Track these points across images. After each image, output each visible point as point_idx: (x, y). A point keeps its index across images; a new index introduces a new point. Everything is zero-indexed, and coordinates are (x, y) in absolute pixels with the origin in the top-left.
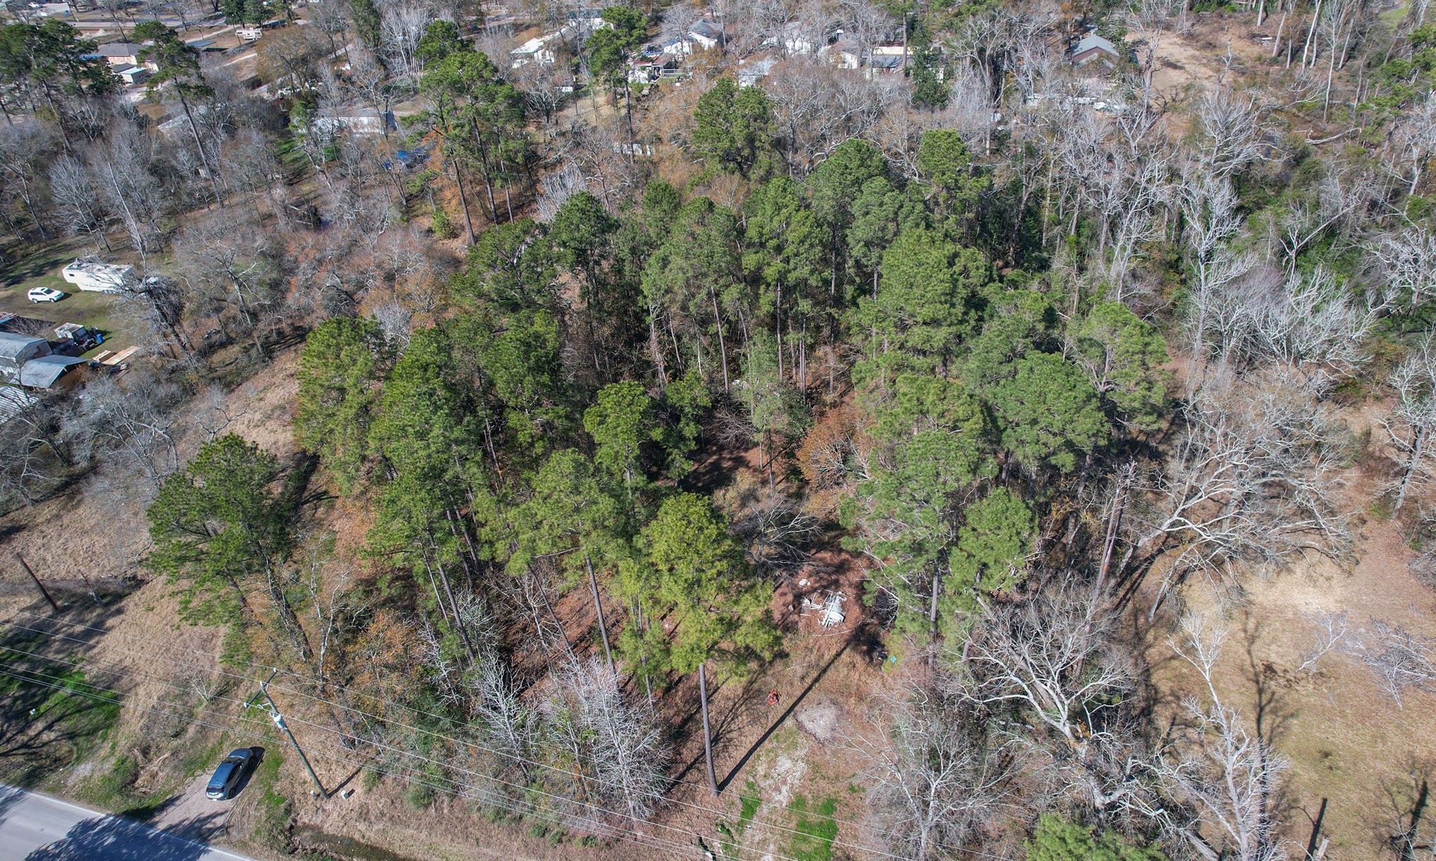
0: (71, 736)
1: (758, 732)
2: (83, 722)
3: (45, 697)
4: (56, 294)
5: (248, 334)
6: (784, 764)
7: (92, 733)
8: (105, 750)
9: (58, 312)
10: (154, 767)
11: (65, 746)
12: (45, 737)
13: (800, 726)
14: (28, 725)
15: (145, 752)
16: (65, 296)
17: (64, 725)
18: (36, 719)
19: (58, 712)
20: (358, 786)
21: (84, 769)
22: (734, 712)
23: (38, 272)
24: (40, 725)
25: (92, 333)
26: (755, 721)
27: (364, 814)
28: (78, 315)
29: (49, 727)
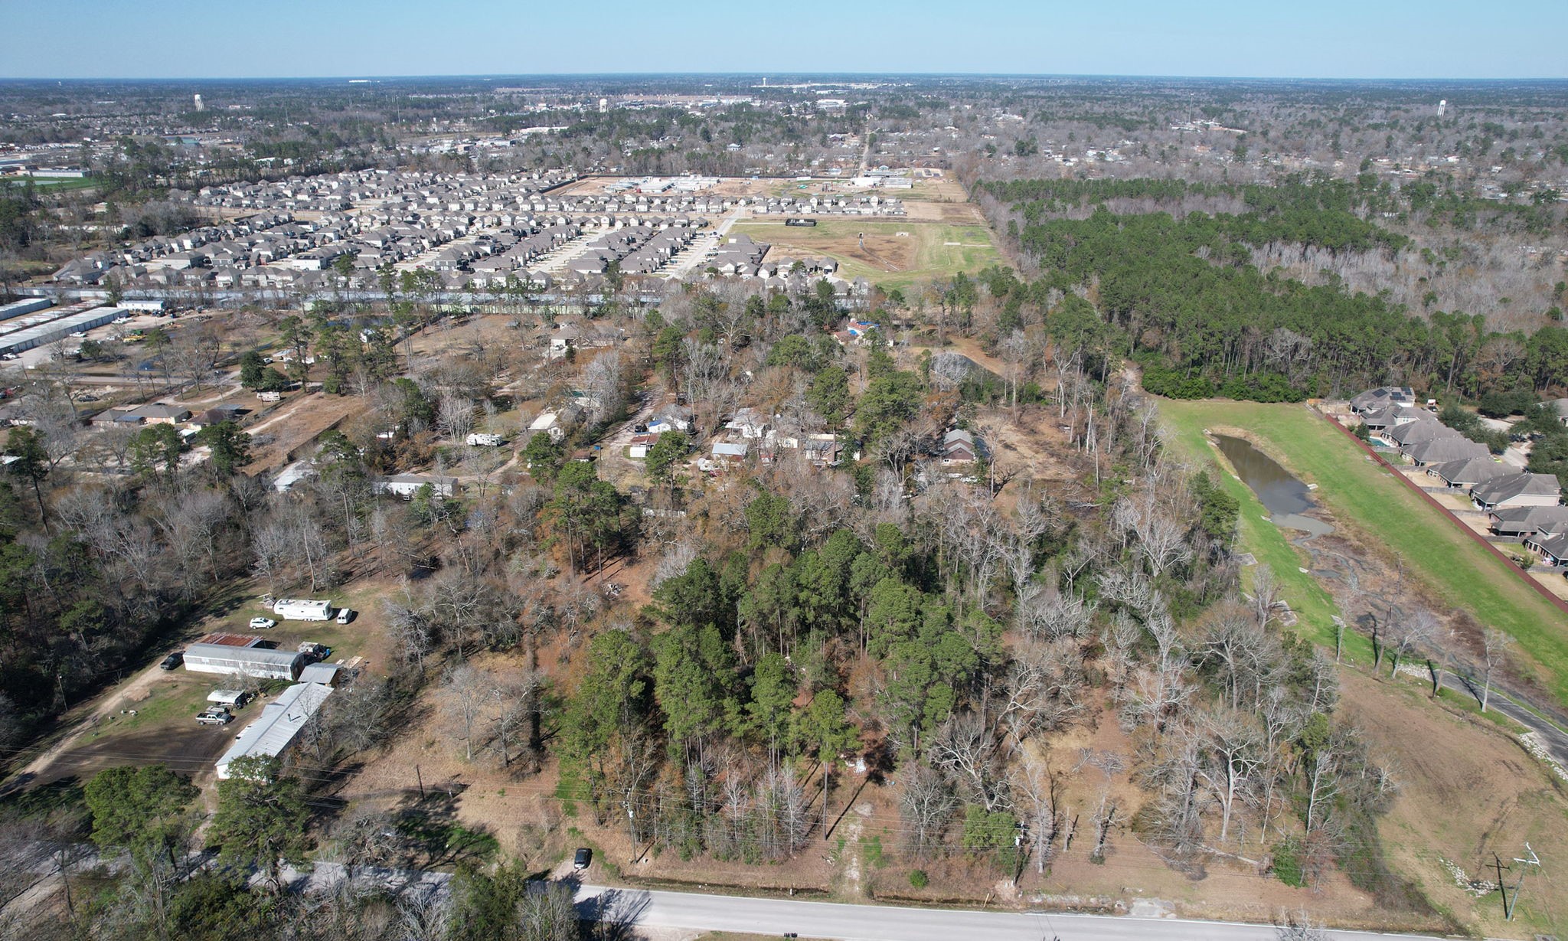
4: (270, 623)
16: (281, 623)
17: (467, 850)
18: (448, 848)
20: (650, 857)
28: (300, 636)
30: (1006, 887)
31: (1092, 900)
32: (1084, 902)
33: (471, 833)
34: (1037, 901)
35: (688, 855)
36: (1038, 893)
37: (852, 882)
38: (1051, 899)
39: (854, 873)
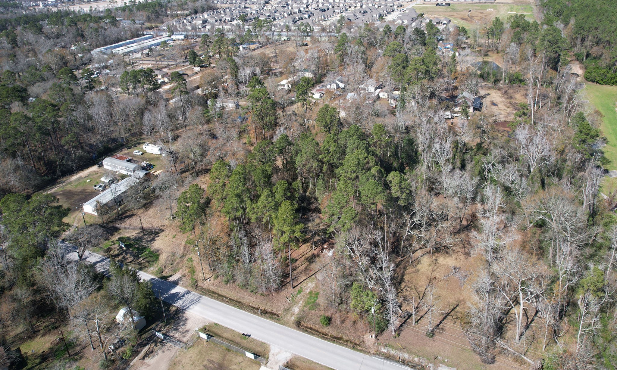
0: (148, 262)
1: (305, 278)
2: (151, 259)
3: (142, 253)
4: (141, 153)
5: (193, 168)
6: (310, 284)
7: (153, 261)
8: (156, 265)
9: (141, 158)
10: (167, 270)
11: (147, 264)
12: (143, 261)
13: (316, 277)
14: (139, 258)
15: (165, 267)
16: (143, 154)
17: (147, 259)
18: (141, 257)
19: (145, 257)
20: (212, 279)
21: (152, 269)
22: (301, 273)
23: (135, 146)
24: (141, 259)
25: (150, 165)
26: (305, 275)
27: (213, 285)
28: (146, 160)
29: (143, 259)
30: (370, 338)
31: (416, 359)
32: (411, 359)
33: (152, 252)
34: (384, 350)
35: (227, 282)
36: (386, 346)
37: (293, 314)
38: (393, 352)
39: (296, 310)
